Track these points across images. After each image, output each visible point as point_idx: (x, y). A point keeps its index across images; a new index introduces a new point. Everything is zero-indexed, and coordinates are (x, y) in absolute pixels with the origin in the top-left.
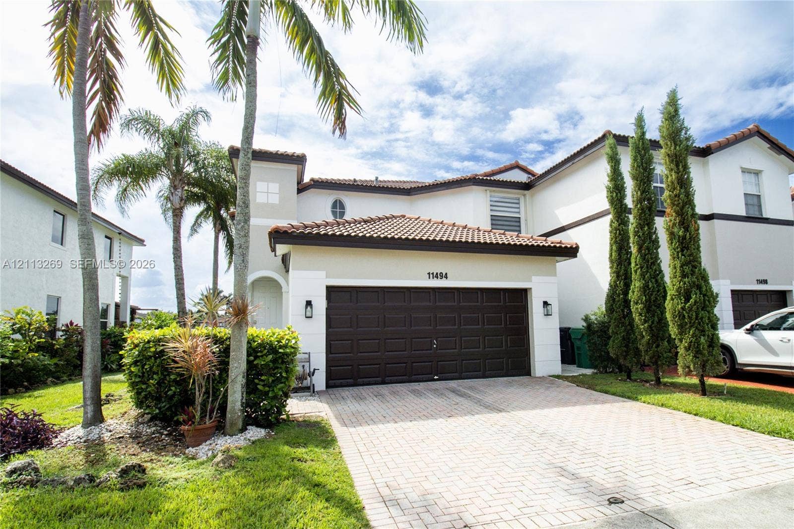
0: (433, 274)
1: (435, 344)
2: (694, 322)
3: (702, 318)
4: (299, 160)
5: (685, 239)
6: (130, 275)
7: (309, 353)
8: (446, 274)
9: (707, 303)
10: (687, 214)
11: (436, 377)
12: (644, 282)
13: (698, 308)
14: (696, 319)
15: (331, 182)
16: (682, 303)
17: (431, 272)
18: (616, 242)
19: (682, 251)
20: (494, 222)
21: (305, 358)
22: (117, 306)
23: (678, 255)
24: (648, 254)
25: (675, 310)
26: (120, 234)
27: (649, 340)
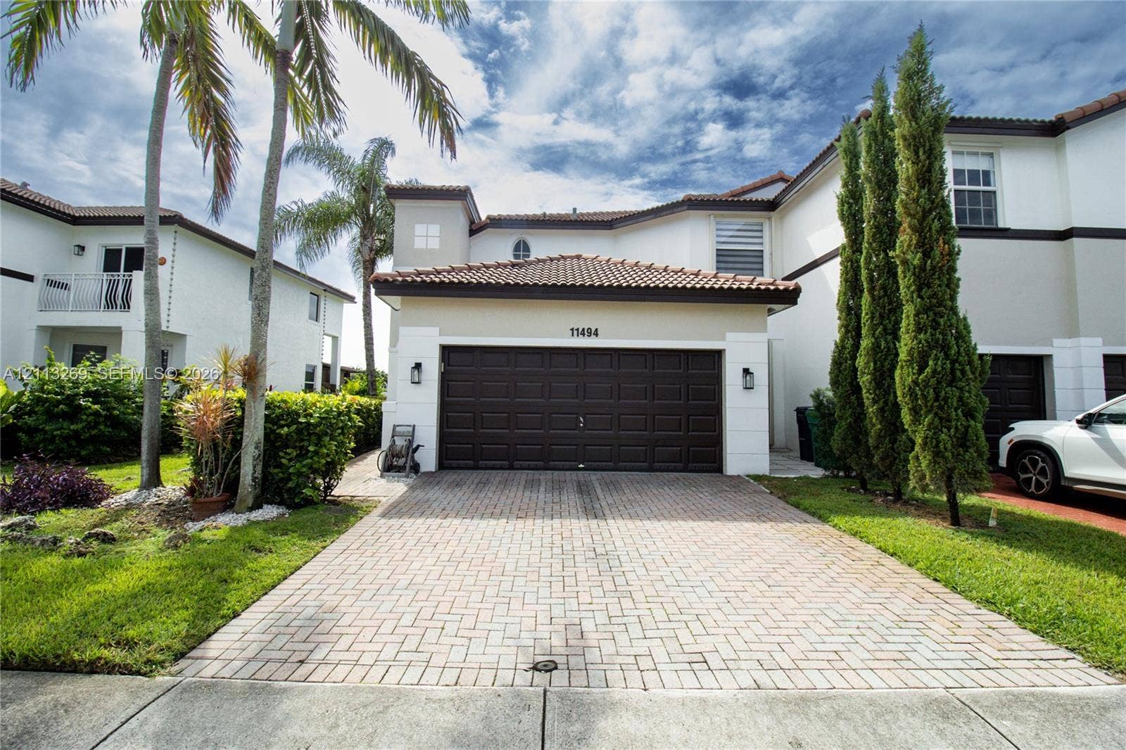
0: (578, 330)
1: (581, 422)
2: (932, 406)
3: (946, 399)
4: (461, 195)
5: (924, 270)
6: (341, 335)
7: (414, 426)
8: (596, 330)
9: (958, 373)
10: (930, 228)
11: (581, 466)
12: (873, 340)
13: (939, 382)
14: (937, 399)
15: (516, 220)
16: (914, 374)
17: (575, 328)
18: (846, 281)
19: (919, 289)
20: (722, 259)
21: (409, 432)
22: (326, 368)
23: (912, 297)
24: (884, 296)
25: (904, 385)
26: (325, 290)
27: (881, 430)
